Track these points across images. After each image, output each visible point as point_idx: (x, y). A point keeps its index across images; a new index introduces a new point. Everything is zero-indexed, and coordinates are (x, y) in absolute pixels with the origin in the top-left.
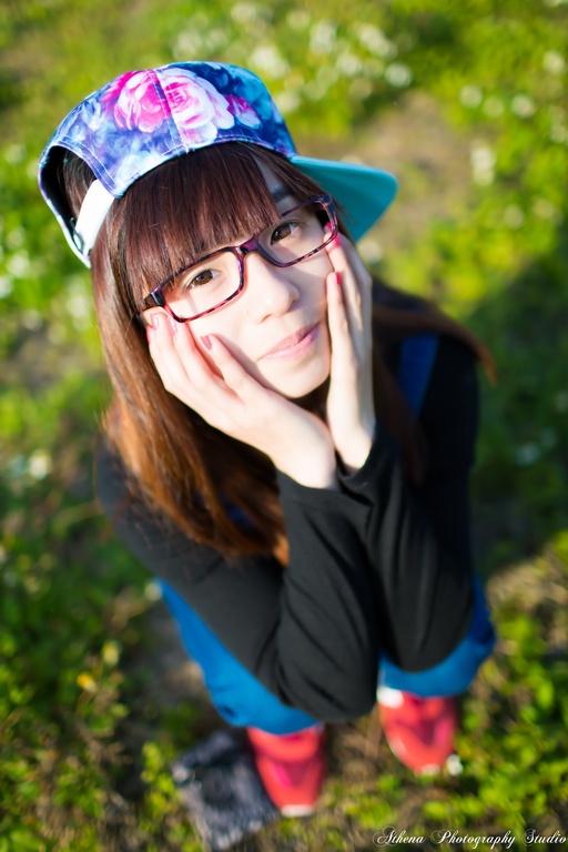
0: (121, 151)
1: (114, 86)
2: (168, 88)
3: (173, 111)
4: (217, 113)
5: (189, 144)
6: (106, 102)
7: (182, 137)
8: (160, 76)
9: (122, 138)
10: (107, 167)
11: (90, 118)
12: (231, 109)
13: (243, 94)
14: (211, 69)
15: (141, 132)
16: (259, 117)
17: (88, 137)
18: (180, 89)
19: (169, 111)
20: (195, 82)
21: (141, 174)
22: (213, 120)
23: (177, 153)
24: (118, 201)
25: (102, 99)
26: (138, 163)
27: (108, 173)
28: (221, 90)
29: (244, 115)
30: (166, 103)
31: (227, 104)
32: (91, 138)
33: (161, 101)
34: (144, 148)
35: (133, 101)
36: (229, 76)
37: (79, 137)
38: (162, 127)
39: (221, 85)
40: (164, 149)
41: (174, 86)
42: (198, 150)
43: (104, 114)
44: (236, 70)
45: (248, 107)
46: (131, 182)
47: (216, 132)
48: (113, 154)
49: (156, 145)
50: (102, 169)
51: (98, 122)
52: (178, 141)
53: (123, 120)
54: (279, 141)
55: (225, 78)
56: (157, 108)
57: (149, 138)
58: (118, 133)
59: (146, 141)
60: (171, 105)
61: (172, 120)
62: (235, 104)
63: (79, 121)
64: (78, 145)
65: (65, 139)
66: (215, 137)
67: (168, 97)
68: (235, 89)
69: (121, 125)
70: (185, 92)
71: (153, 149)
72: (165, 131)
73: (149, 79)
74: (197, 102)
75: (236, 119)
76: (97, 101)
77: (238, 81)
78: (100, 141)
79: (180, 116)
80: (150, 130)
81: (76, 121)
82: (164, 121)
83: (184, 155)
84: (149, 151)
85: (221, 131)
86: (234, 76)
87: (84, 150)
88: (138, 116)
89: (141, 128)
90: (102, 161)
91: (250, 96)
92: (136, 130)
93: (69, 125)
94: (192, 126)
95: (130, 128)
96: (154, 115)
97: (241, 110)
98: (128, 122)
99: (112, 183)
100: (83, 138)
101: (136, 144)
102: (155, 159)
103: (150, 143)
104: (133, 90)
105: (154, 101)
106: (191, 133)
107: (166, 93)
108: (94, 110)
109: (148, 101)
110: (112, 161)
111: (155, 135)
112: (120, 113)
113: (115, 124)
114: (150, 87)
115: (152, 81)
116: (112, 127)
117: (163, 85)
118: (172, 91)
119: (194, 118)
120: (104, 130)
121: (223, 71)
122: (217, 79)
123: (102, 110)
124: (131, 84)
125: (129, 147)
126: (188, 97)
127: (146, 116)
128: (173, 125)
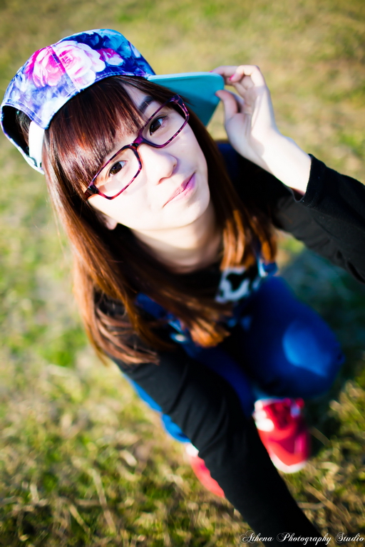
0: (41, 100)
1: (30, 61)
2: (61, 56)
3: (66, 69)
4: (94, 63)
5: (79, 87)
6: (27, 72)
7: (75, 84)
8: (55, 49)
9: (41, 92)
10: (36, 112)
11: (20, 84)
12: (102, 58)
13: (110, 45)
14: (87, 35)
15: (50, 87)
16: (122, 57)
17: (21, 96)
18: (68, 55)
19: (64, 70)
20: (77, 47)
21: (56, 112)
22: (92, 68)
23: (74, 94)
24: (47, 131)
25: (25, 71)
26: (52, 105)
27: (37, 115)
28: (94, 48)
29: (112, 59)
30: (61, 65)
31: (99, 55)
32: (23, 96)
33: (58, 64)
34: (54, 95)
35: (42, 69)
36: (100, 37)
37: (16, 97)
38: (62, 80)
39: (94, 44)
40: (66, 93)
41: (64, 53)
42: (86, 89)
43: (28, 80)
44: (104, 32)
45: (114, 53)
46: (51, 118)
47: (95, 75)
48: (37, 103)
49: (60, 91)
50: (33, 114)
51: (25, 86)
52: (73, 87)
53: (39, 81)
54: (138, 69)
55: (97, 38)
56: (57, 69)
57: (56, 89)
58: (38, 90)
59: (54, 91)
60: (64, 65)
61: (67, 75)
62: (104, 54)
63: (14, 88)
64: (16, 102)
65: (8, 101)
66: (95, 78)
67: (61, 61)
68: (104, 44)
69: (38, 85)
70: (71, 55)
71: (59, 95)
72: (64, 83)
73: (49, 52)
74: (80, 59)
75: (106, 63)
76: (23, 73)
77: (106, 38)
78: (29, 97)
79: (71, 70)
80: (55, 84)
81: (13, 88)
82: (62, 76)
83: (78, 94)
84: (57, 96)
85: (98, 74)
86: (102, 36)
87: (21, 104)
88: (46, 77)
89: (50, 84)
90: (32, 109)
91: (115, 46)
92: (47, 86)
93: (10, 91)
94: (80, 75)
95: (44, 86)
96: (55, 74)
97: (109, 57)
98: (42, 82)
99: (40, 121)
100: (19, 98)
101: (49, 94)
102: (62, 101)
103: (57, 92)
104: (41, 62)
105: (54, 66)
106: (79, 80)
107: (60, 58)
108: (21, 79)
109: (51, 66)
110: (37, 107)
111: (59, 86)
112: (36, 77)
113: (35, 85)
114: (51, 57)
115: (51, 54)
116: (34, 87)
117: (58, 55)
118: (63, 57)
119: (80, 70)
120: (29, 90)
121: (95, 34)
122: (92, 41)
123: (26, 78)
124: (39, 58)
125: (45, 97)
126: (74, 58)
127: (51, 76)
128: (68, 77)
